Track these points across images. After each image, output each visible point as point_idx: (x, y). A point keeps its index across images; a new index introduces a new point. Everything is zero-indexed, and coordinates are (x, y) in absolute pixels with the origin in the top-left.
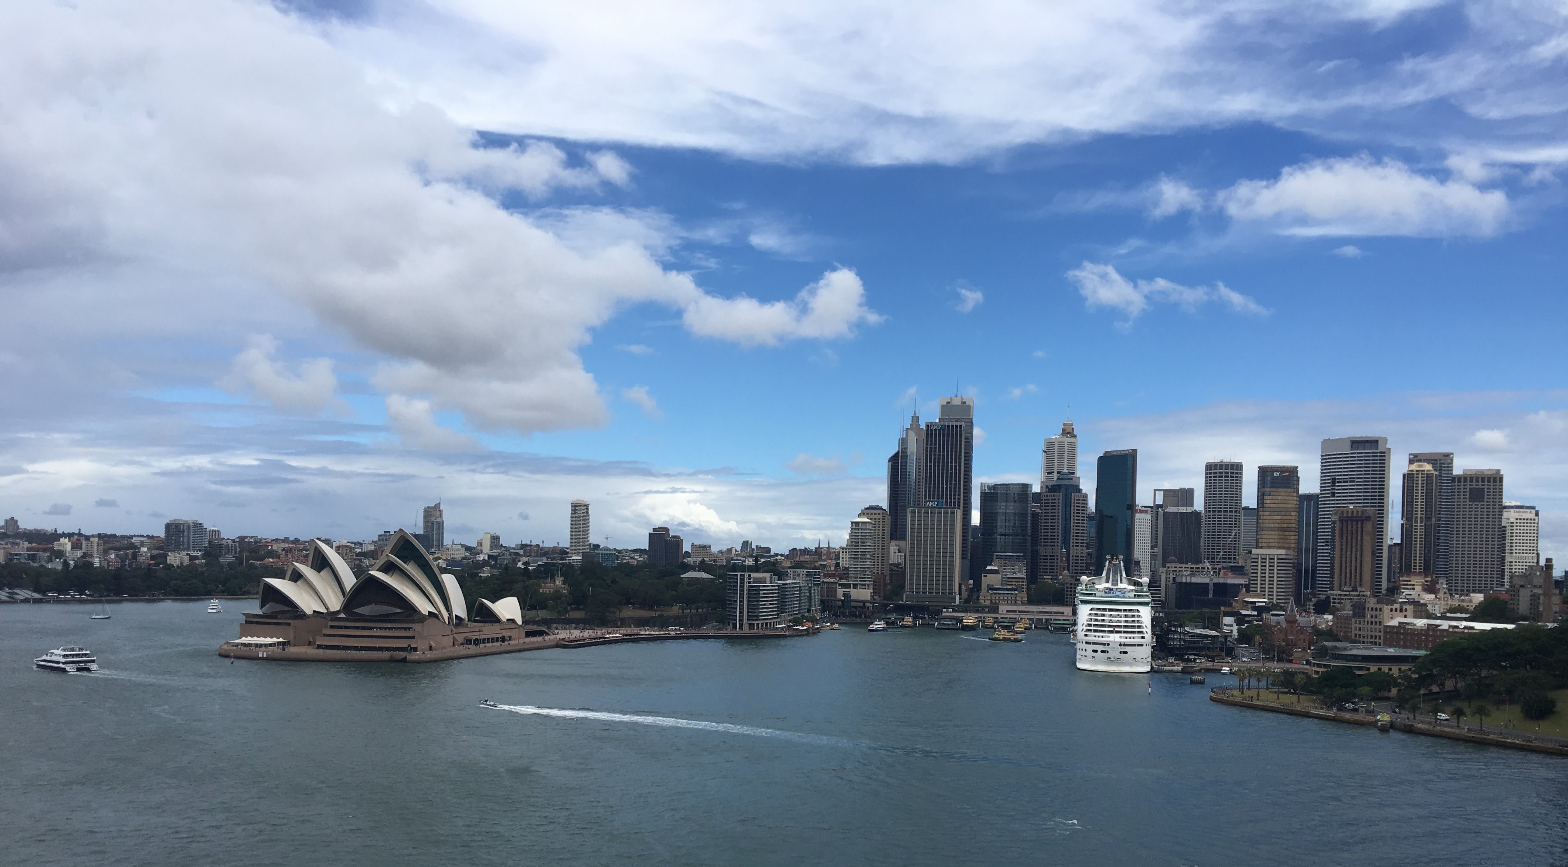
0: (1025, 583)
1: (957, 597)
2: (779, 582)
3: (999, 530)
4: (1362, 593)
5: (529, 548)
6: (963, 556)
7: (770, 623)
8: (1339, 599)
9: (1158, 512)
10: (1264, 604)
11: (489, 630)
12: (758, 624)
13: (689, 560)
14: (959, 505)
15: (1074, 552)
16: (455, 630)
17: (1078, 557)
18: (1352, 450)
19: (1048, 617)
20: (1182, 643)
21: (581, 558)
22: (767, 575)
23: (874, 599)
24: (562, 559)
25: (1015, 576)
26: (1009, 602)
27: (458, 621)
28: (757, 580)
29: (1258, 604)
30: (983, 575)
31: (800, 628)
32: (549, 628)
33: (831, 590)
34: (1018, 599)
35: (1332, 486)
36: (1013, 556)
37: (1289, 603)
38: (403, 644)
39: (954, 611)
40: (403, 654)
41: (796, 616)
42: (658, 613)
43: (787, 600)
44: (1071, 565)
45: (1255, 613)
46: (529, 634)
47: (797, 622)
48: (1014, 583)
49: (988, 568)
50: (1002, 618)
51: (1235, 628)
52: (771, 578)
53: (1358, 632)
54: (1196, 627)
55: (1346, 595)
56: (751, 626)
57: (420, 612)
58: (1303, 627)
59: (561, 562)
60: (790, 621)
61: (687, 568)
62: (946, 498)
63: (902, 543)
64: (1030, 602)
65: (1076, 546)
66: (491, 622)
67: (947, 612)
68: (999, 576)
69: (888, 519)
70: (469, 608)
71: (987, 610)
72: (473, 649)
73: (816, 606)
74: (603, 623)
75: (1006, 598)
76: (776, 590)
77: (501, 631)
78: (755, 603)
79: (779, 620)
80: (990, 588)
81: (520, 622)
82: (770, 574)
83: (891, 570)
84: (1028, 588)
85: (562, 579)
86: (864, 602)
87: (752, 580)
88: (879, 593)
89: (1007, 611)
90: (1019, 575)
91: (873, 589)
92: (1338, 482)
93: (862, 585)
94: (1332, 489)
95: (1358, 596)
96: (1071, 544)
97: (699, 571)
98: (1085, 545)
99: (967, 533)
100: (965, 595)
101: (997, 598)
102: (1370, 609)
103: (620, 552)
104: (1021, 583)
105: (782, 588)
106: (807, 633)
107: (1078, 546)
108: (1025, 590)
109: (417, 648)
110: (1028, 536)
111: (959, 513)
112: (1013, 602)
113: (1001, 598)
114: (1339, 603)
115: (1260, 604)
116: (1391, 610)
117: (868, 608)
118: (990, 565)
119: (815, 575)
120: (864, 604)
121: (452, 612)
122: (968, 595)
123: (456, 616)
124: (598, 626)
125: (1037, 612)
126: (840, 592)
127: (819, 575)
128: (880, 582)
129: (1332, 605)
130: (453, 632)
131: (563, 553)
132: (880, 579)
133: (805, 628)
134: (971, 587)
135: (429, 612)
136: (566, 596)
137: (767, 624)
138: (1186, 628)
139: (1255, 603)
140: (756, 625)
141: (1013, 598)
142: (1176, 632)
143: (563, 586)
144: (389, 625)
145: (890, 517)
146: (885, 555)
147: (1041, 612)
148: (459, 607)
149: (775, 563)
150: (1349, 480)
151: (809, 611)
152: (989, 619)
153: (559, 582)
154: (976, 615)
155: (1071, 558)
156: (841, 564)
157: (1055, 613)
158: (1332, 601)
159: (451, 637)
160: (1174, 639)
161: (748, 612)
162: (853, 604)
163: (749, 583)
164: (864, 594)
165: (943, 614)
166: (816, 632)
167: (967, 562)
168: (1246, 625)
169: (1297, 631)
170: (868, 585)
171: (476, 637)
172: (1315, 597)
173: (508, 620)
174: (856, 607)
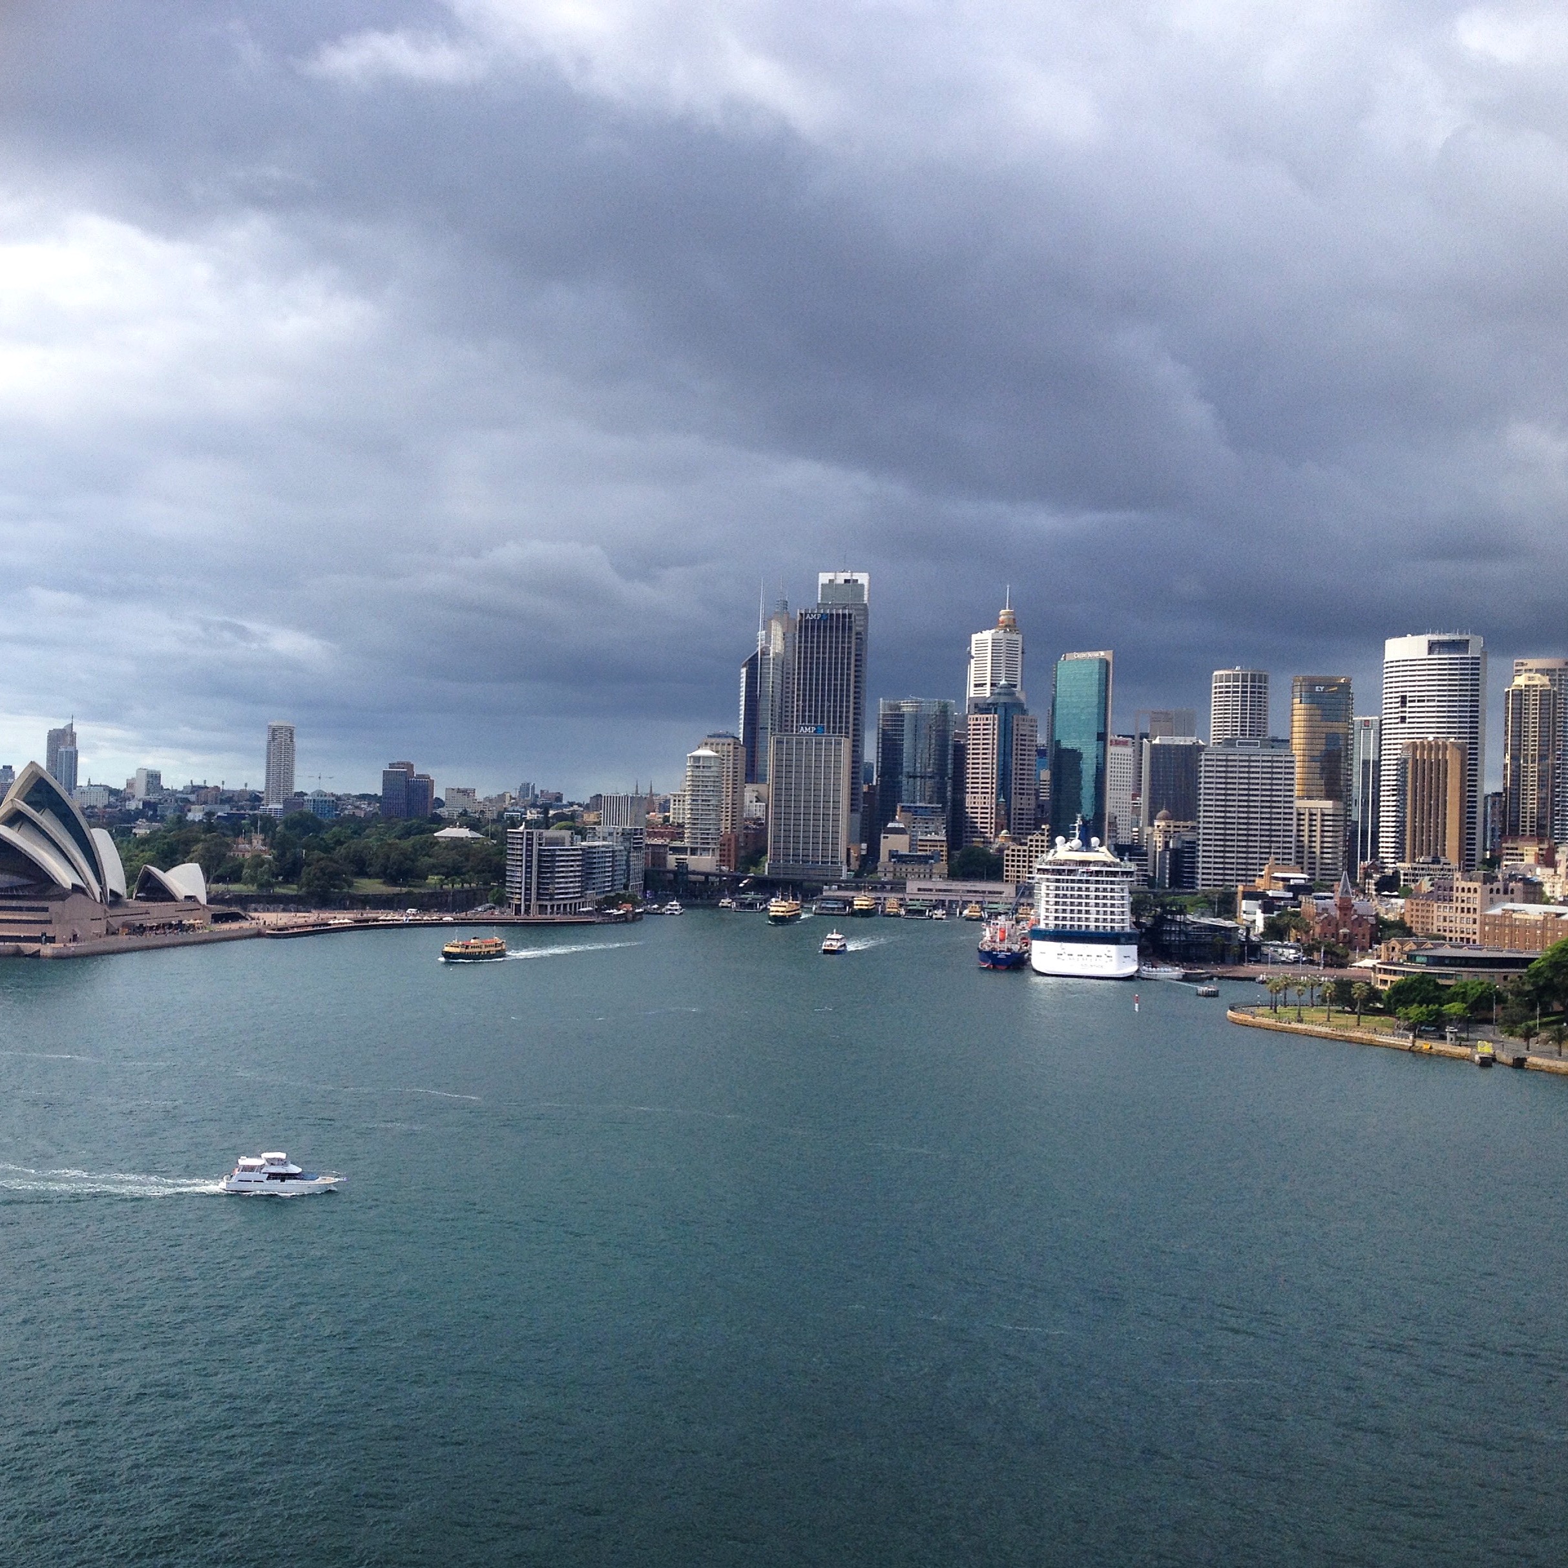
0: (944, 849)
1: (845, 868)
2: (583, 843)
3: (905, 770)
4: (1446, 867)
5: (204, 791)
6: (853, 809)
7: (571, 905)
8: (1413, 875)
9: (1141, 743)
10: (1303, 881)
11: (158, 912)
12: (552, 906)
13: (443, 812)
14: (847, 733)
15: (1015, 802)
16: (111, 912)
17: (1023, 809)
18: (1429, 654)
19: (980, 899)
20: (1183, 938)
21: (281, 806)
22: (566, 834)
23: (721, 870)
24: (254, 808)
25: (929, 837)
26: (922, 876)
27: (113, 899)
28: (552, 842)
29: (1292, 882)
30: (882, 835)
31: (615, 912)
32: (245, 909)
33: (658, 855)
34: (934, 871)
35: (1402, 707)
36: (926, 807)
37: (1339, 880)
38: (36, 931)
39: (840, 888)
40: (35, 947)
41: (608, 894)
42: (405, 890)
43: (594, 871)
44: (1012, 821)
45: (1290, 895)
46: (217, 918)
47: (612, 902)
48: (928, 848)
49: (890, 825)
50: (910, 900)
51: (1260, 918)
52: (572, 838)
53: (1442, 924)
54: (1203, 915)
55: (1423, 869)
56: (542, 908)
57: (59, 886)
58: (1362, 916)
59: (251, 813)
60: (598, 902)
61: (441, 822)
62: (829, 722)
63: (762, 788)
64: (952, 875)
65: (1020, 794)
66: (162, 900)
67: (830, 889)
68: (905, 839)
69: (742, 751)
70: (130, 879)
71: (888, 887)
72: (137, 940)
73: (636, 882)
74: (324, 902)
75: (916, 870)
76: (578, 855)
77: (177, 914)
78: (549, 875)
79: (583, 900)
80: (893, 855)
81: (203, 899)
82: (570, 832)
83: (747, 828)
84: (949, 856)
85: (262, 836)
86: (707, 875)
87: (544, 841)
88: (729, 861)
89: (919, 890)
90: (933, 837)
91: (720, 855)
92: (1410, 701)
93: (704, 849)
94: (1402, 712)
95: (1442, 869)
96: (1013, 791)
97: (460, 827)
98: (1033, 792)
99: (858, 773)
100: (855, 865)
101: (904, 870)
102: (1460, 890)
103: (338, 798)
104: (939, 848)
105: (587, 852)
106: (624, 919)
107: (1023, 794)
108: (944, 858)
109: (54, 937)
110: (949, 778)
111: (846, 744)
112: (927, 876)
113: (910, 870)
114: (1413, 881)
115: (1297, 881)
116: (1491, 891)
117: (713, 883)
118: (893, 820)
119: (636, 834)
120: (707, 878)
121: (105, 884)
122: (860, 866)
123: (111, 890)
124: (315, 908)
125: (963, 891)
126: (672, 860)
127: (641, 834)
128: (729, 845)
129: (1402, 883)
130: (108, 915)
131: (255, 799)
132: (729, 840)
133: (621, 912)
134: (864, 853)
135: (73, 885)
136: (269, 862)
137: (565, 905)
138: (1189, 917)
139: (1288, 879)
140: (549, 907)
141: (928, 871)
142: (1173, 921)
143: (264, 848)
144: (14, 903)
145: (745, 749)
146: (737, 805)
147: (969, 891)
148: (116, 879)
149: (572, 817)
150: (1426, 698)
151: (626, 887)
152: (892, 902)
153: (257, 841)
154: (873, 895)
155: (1013, 812)
156: (671, 819)
157: (990, 892)
158: (1402, 877)
159: (104, 922)
160: (1170, 932)
161: (539, 888)
162: (693, 877)
163: (540, 844)
164: (704, 862)
165: (824, 894)
166: (637, 918)
167: (858, 816)
168: (1276, 913)
169: (1353, 922)
170: (713, 850)
171: (141, 922)
172: (1377, 872)
173: (186, 897)
174: (695, 883)
